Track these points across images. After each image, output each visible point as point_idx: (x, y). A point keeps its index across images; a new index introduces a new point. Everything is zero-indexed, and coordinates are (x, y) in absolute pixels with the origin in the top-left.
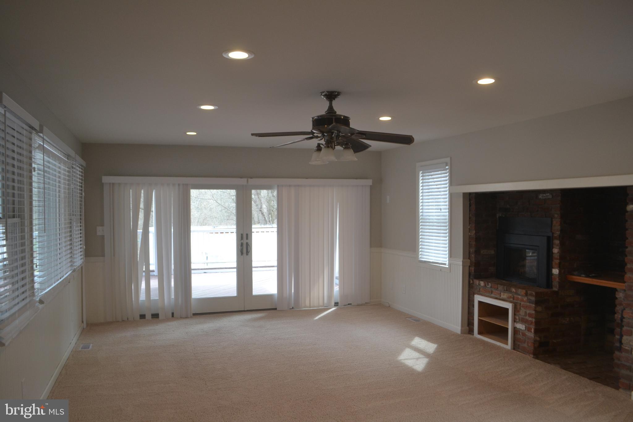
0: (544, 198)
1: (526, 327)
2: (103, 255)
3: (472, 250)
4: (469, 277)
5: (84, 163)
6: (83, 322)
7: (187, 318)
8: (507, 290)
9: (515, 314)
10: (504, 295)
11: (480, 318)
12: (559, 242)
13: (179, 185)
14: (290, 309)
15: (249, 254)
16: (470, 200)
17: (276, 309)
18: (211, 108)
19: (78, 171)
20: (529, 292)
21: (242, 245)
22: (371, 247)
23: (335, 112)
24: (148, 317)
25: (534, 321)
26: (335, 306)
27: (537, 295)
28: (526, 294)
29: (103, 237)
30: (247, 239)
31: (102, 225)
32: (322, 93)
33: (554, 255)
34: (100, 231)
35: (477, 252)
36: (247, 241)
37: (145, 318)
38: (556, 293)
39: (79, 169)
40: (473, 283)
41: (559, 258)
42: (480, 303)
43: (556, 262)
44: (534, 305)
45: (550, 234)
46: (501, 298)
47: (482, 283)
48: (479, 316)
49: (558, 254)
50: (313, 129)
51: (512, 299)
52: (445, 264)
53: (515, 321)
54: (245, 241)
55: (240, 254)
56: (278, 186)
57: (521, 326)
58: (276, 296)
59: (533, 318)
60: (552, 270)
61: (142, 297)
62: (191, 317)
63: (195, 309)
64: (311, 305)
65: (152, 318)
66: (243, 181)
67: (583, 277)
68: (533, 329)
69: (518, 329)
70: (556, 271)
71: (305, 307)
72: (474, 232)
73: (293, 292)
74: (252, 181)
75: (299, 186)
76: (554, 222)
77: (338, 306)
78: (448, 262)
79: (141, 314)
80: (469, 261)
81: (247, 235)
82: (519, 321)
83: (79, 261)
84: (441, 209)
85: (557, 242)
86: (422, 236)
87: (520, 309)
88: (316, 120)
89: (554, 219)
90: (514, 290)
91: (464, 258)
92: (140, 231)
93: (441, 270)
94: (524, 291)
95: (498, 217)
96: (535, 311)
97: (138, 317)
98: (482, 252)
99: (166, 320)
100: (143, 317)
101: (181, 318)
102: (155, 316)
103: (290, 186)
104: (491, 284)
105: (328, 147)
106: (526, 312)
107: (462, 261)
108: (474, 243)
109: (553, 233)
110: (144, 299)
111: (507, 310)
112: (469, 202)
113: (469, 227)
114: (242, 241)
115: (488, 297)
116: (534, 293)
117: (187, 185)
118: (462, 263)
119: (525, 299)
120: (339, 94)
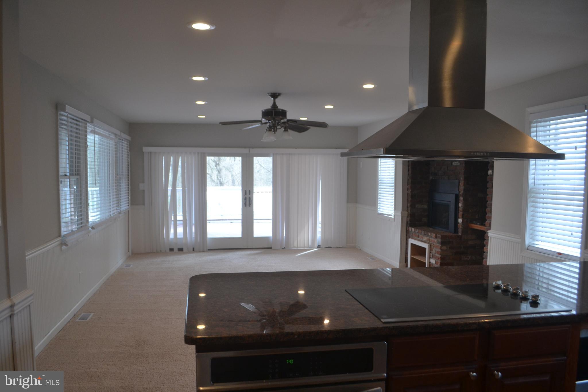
0: (456, 165)
1: (436, 262)
2: (144, 204)
3: (409, 205)
4: (407, 226)
5: (129, 138)
6: (129, 251)
7: (203, 251)
8: (426, 234)
9: (430, 253)
10: (425, 238)
11: (411, 256)
12: (463, 198)
13: (198, 153)
14: (282, 248)
15: (251, 205)
16: (408, 166)
17: (271, 248)
18: (203, 103)
19: (125, 145)
20: (438, 235)
21: (245, 199)
22: (348, 202)
23: (277, 107)
24: (176, 250)
25: (440, 257)
26: (317, 247)
27: (443, 237)
28: (436, 237)
29: (144, 191)
30: (250, 194)
31: (143, 182)
32: (268, 93)
33: (460, 208)
34: (141, 186)
35: (412, 206)
36: (250, 196)
37: (173, 251)
38: (460, 237)
39: (125, 142)
40: (409, 230)
41: (462, 210)
42: (412, 244)
43: (461, 213)
44: (440, 245)
45: (457, 193)
46: (423, 240)
47: (413, 229)
48: (411, 255)
49: (462, 208)
50: (262, 118)
51: (429, 241)
52: (391, 215)
53: (430, 258)
54: (248, 196)
55: (244, 206)
56: (273, 154)
57: (433, 261)
58: (271, 238)
59: (439, 254)
60: (458, 220)
61: (172, 235)
62: (206, 251)
63: (209, 245)
64: (299, 246)
65: (178, 251)
66: (246, 151)
67: (478, 225)
68: (439, 263)
69: (432, 263)
70: (460, 220)
71: (294, 247)
72: (410, 190)
73: (284, 235)
74: (253, 151)
75: (290, 154)
76: (460, 184)
77: (320, 248)
78: (393, 214)
79: (170, 248)
80: (407, 213)
81: (250, 191)
82: (432, 257)
83: (124, 206)
84: (390, 173)
85: (461, 198)
86: (381, 194)
87: (433, 248)
88: (264, 112)
89: (460, 181)
90: (429, 234)
91: (403, 210)
92: (170, 188)
93: (389, 220)
94: (435, 235)
95: (430, 179)
96: (441, 249)
97: (168, 250)
98: (417, 206)
99: (189, 252)
100: (172, 250)
101: (199, 251)
102: (181, 250)
103: (283, 154)
104: (418, 230)
105: (270, 130)
106: (436, 250)
107: (400, 213)
108: (410, 199)
109: (459, 192)
110: (173, 237)
111: (425, 249)
112: (408, 168)
113: (407, 187)
114: (246, 196)
115: (417, 240)
116: (440, 236)
117: (204, 153)
118: (401, 214)
119: (436, 240)
120: (279, 94)
